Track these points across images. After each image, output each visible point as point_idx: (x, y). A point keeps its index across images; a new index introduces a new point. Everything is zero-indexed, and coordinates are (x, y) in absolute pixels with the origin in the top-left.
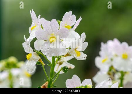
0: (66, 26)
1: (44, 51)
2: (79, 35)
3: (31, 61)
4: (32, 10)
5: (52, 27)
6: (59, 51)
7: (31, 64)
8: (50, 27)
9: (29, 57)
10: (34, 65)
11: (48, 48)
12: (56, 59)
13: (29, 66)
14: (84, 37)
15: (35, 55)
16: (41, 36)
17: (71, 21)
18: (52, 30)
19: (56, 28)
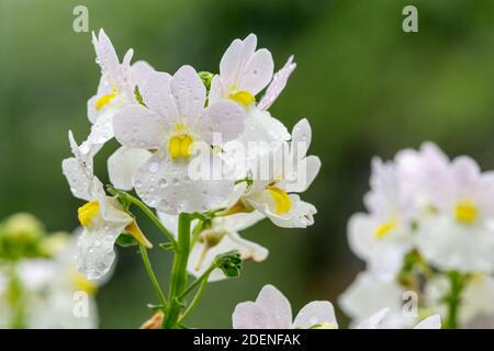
0: (234, 92)
1: (148, 193)
2: (285, 129)
3: (98, 229)
4: (102, 31)
5: (177, 98)
7: (97, 243)
8: (171, 96)
9: (90, 214)
10: (107, 247)
11: (164, 181)
12: (195, 223)
13: (88, 249)
14: (304, 135)
15: (111, 207)
16: (135, 131)
17: (255, 72)
18: (179, 108)
19: (197, 101)
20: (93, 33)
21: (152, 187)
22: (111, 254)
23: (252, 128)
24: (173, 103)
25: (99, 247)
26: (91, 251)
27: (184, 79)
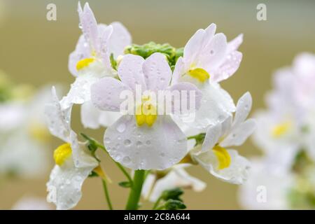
0: (193, 69)
1: (114, 149)
2: (232, 101)
3: (69, 170)
4: (87, 4)
5: (147, 77)
6: (163, 155)
7: (68, 182)
8: (143, 75)
9: (64, 157)
10: (76, 187)
11: (129, 141)
13: (60, 185)
14: (247, 106)
15: (83, 153)
16: (109, 98)
17: (212, 52)
18: (147, 85)
19: (162, 81)
20: (79, 4)
21: (118, 144)
22: (79, 193)
23: (205, 101)
24: (144, 81)
25: (69, 185)
26: (62, 187)
27: (154, 64)
